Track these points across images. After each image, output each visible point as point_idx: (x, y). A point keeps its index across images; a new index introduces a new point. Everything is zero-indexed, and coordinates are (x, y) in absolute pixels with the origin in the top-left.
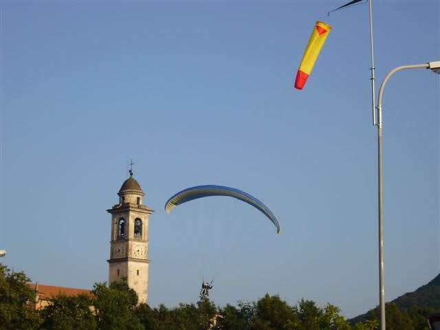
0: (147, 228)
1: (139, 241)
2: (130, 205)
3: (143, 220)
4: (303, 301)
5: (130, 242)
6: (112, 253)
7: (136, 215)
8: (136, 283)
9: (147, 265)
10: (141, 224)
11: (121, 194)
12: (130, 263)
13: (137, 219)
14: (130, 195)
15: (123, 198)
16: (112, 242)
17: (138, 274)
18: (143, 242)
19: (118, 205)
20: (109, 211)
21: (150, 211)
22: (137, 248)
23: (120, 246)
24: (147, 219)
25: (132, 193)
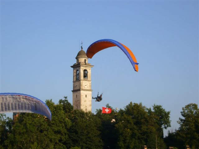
0: (90, 75)
1: (86, 80)
2: (81, 63)
3: (88, 70)
4: (155, 105)
5: (81, 81)
6: (74, 87)
7: (85, 68)
8: (85, 101)
9: (91, 92)
10: (87, 72)
11: (77, 58)
12: (82, 92)
13: (85, 70)
14: (81, 59)
15: (78, 60)
16: (74, 82)
17: (86, 97)
18: (89, 81)
19: (76, 64)
20: (72, 67)
21: (92, 66)
22: (85, 84)
23: (77, 83)
24: (90, 70)
25: (82, 57)
